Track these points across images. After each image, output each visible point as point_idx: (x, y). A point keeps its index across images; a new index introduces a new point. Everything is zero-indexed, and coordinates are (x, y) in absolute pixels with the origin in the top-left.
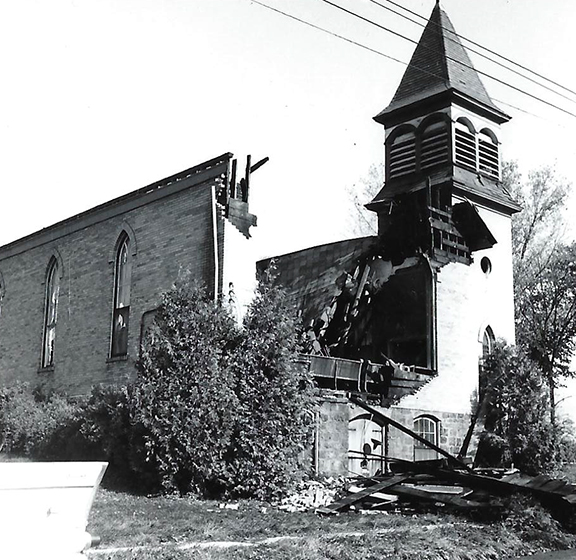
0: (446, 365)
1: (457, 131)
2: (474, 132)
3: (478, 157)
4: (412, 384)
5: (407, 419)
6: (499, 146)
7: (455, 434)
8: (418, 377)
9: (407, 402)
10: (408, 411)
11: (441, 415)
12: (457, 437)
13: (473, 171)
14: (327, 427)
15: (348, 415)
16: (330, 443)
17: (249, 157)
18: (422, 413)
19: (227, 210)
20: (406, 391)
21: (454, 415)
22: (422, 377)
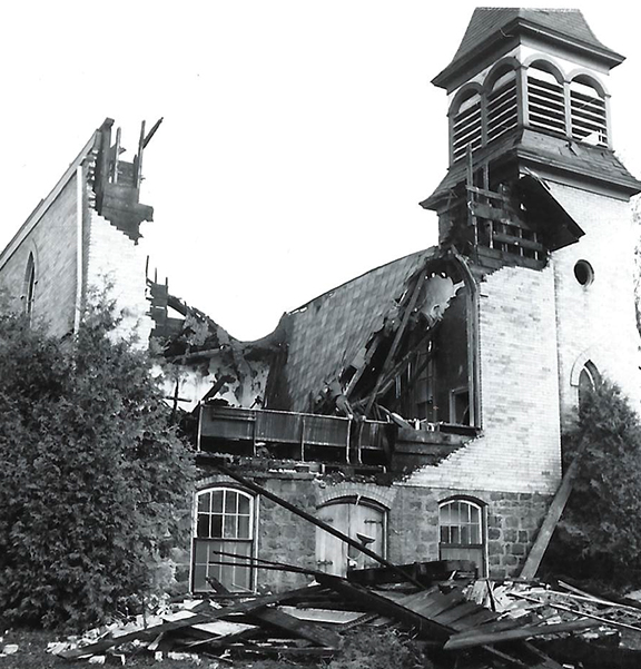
0: (499, 420)
1: (531, 80)
2: (561, 80)
3: (569, 116)
4: (436, 450)
5: (424, 503)
6: (606, 100)
7: (515, 524)
8: (445, 439)
9: (425, 477)
10: (427, 491)
11: (488, 496)
12: (520, 528)
13: (561, 136)
14: (274, 516)
15: (312, 498)
16: (279, 540)
17: (144, 123)
18: (453, 494)
19: (99, 200)
20: (425, 460)
21: (512, 496)
22: (454, 439)
